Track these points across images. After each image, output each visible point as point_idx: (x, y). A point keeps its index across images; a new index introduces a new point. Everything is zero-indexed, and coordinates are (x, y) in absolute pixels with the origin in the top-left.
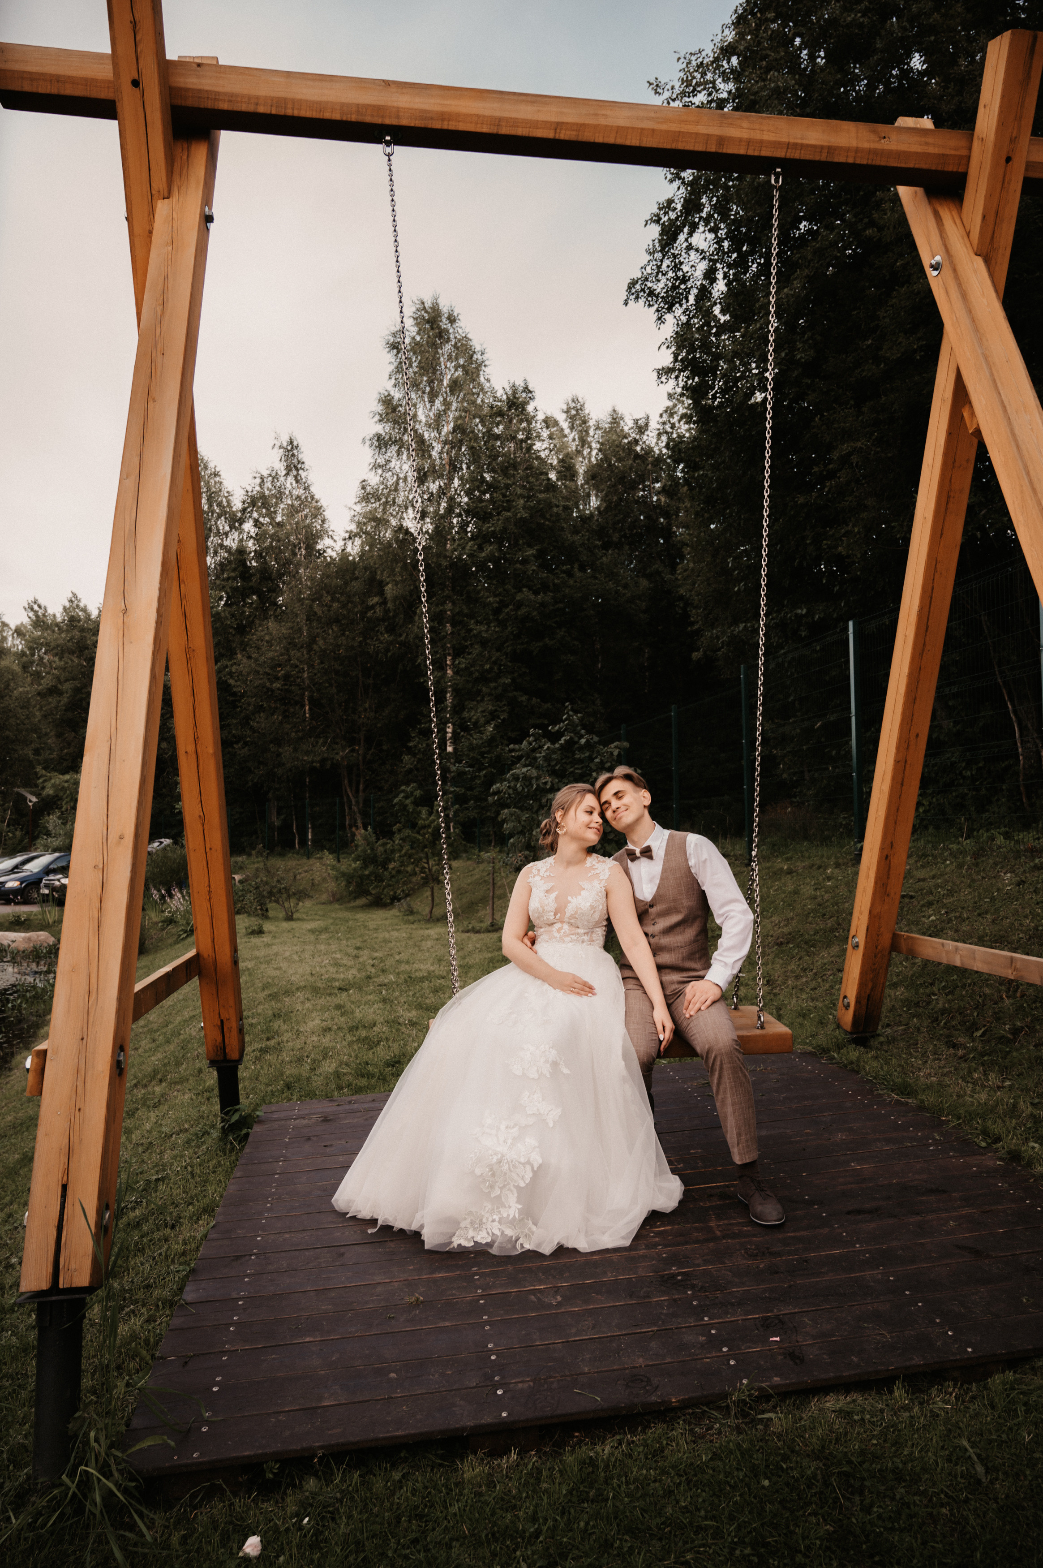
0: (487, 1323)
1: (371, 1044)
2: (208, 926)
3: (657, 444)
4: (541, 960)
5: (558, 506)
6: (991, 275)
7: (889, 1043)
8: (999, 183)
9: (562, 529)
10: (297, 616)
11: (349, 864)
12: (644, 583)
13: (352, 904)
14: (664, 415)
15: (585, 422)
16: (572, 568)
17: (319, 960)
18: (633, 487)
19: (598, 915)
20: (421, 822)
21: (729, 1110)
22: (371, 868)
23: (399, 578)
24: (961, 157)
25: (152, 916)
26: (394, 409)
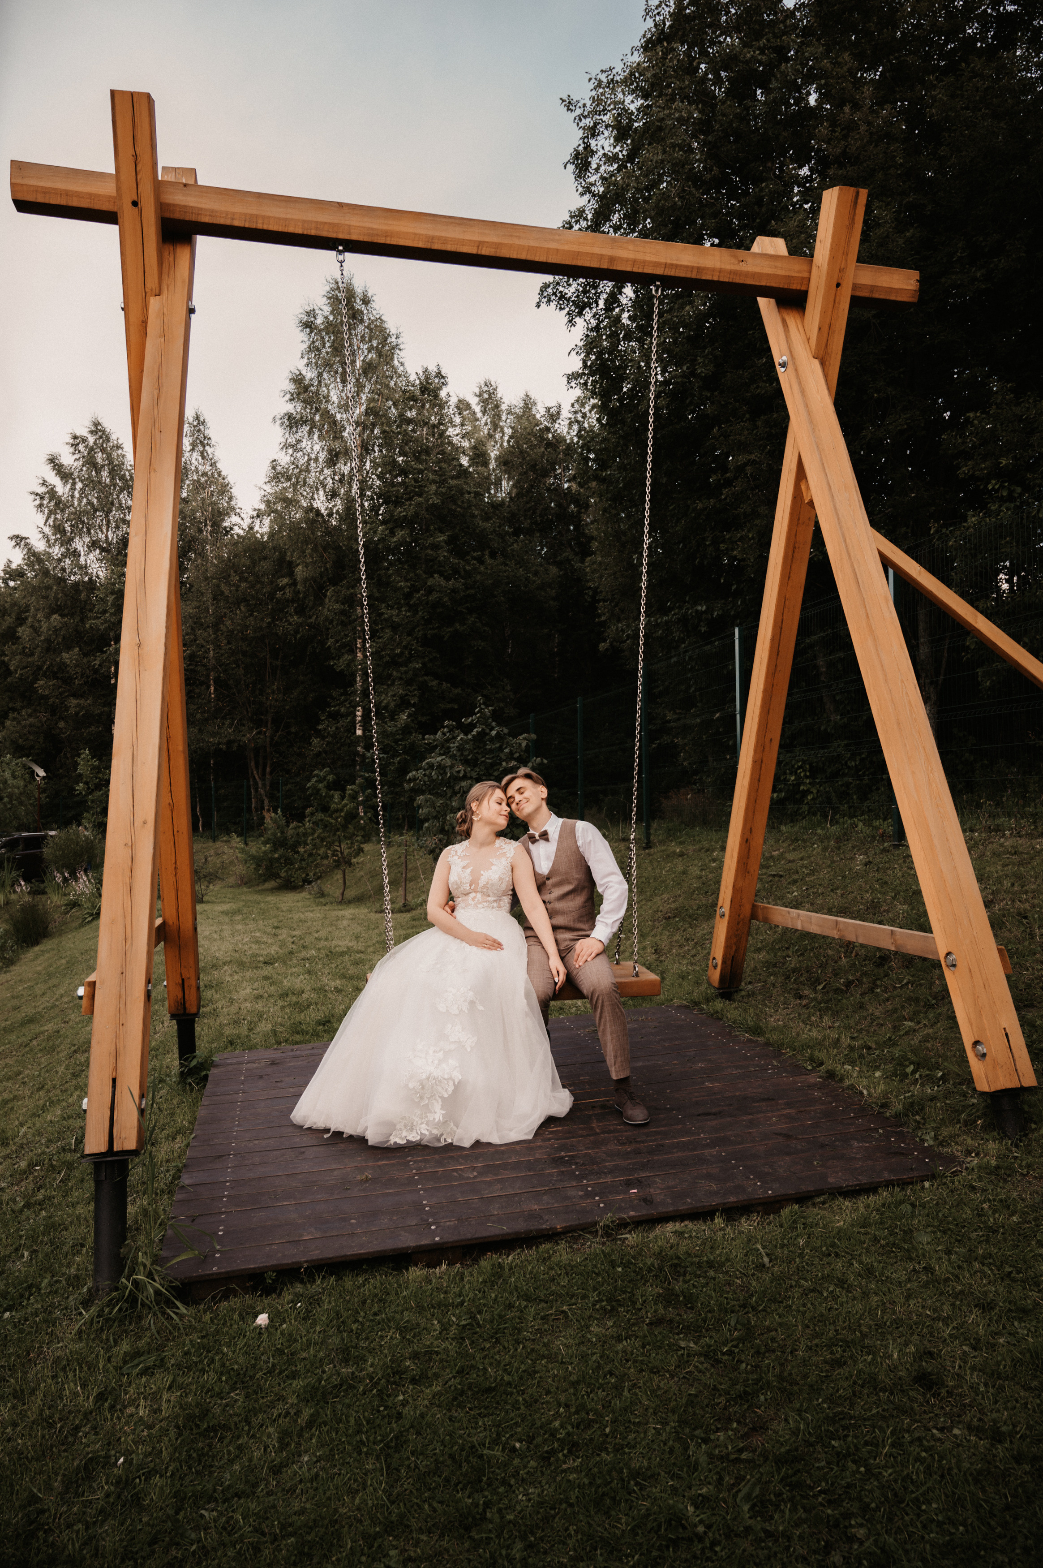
0: (421, 1189)
1: (302, 1007)
2: (174, 897)
3: (568, 433)
4: (459, 924)
5: (469, 493)
6: (826, 376)
7: (749, 996)
8: (832, 303)
9: (474, 516)
10: (202, 594)
11: (258, 847)
12: (554, 570)
13: (261, 887)
14: (576, 405)
15: (497, 406)
16: (484, 555)
17: (239, 938)
18: (545, 474)
19: (505, 886)
20: (333, 806)
21: (609, 1037)
22: (281, 851)
23: (309, 560)
24: (803, 278)
25: (54, 900)
26: (306, 389)
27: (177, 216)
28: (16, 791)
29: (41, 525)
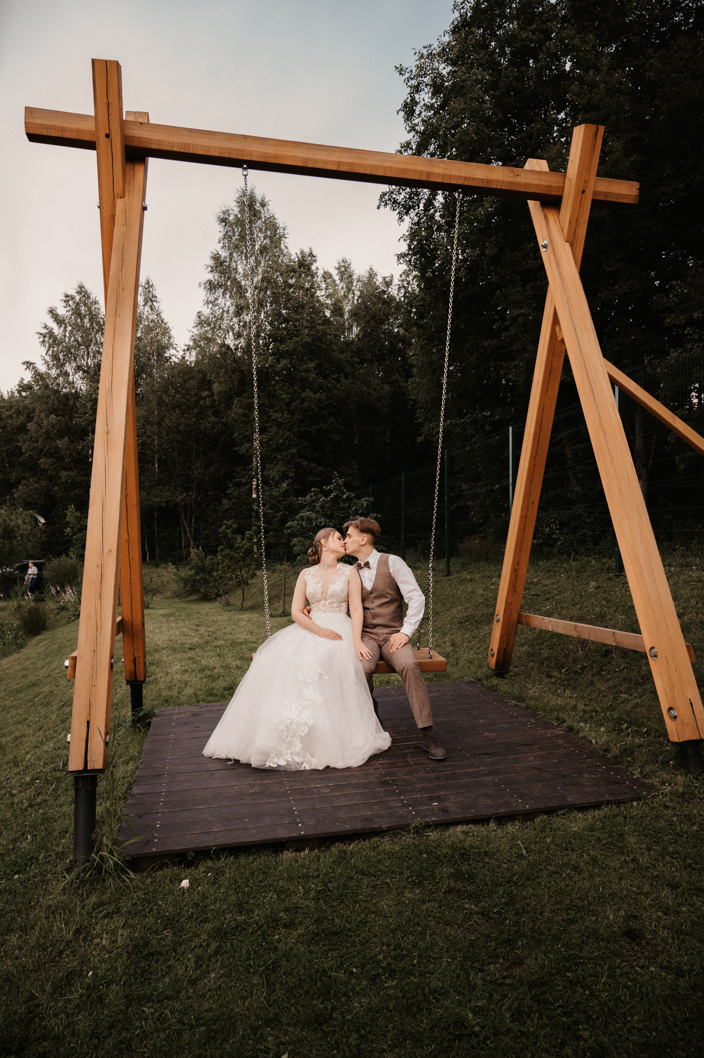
1: (213, 678)
2: (129, 603)
3: (398, 294)
4: (313, 623)
5: (331, 335)
6: (574, 254)
7: (515, 675)
8: (579, 204)
9: (334, 350)
10: (150, 402)
11: (186, 572)
12: (387, 387)
13: (188, 599)
14: (403, 276)
15: (350, 276)
16: (340, 376)
17: (173, 632)
18: (382, 322)
20: (236, 545)
21: (416, 699)
22: (201, 575)
23: (222, 380)
24: (559, 187)
25: (50, 605)
26: (222, 264)
27: (136, 144)
28: (26, 532)
29: (44, 355)
